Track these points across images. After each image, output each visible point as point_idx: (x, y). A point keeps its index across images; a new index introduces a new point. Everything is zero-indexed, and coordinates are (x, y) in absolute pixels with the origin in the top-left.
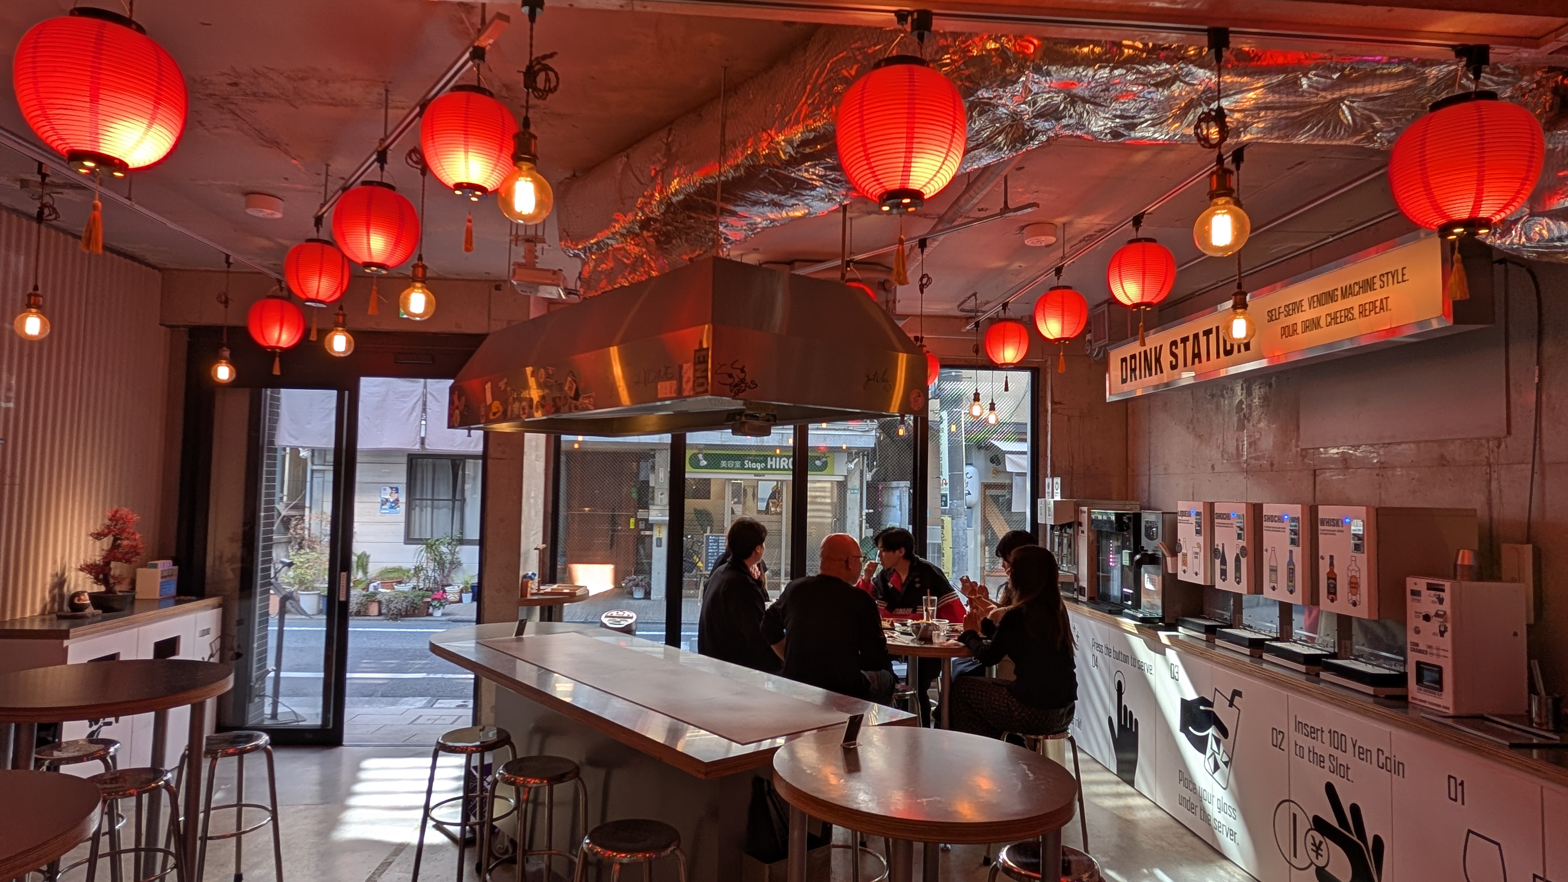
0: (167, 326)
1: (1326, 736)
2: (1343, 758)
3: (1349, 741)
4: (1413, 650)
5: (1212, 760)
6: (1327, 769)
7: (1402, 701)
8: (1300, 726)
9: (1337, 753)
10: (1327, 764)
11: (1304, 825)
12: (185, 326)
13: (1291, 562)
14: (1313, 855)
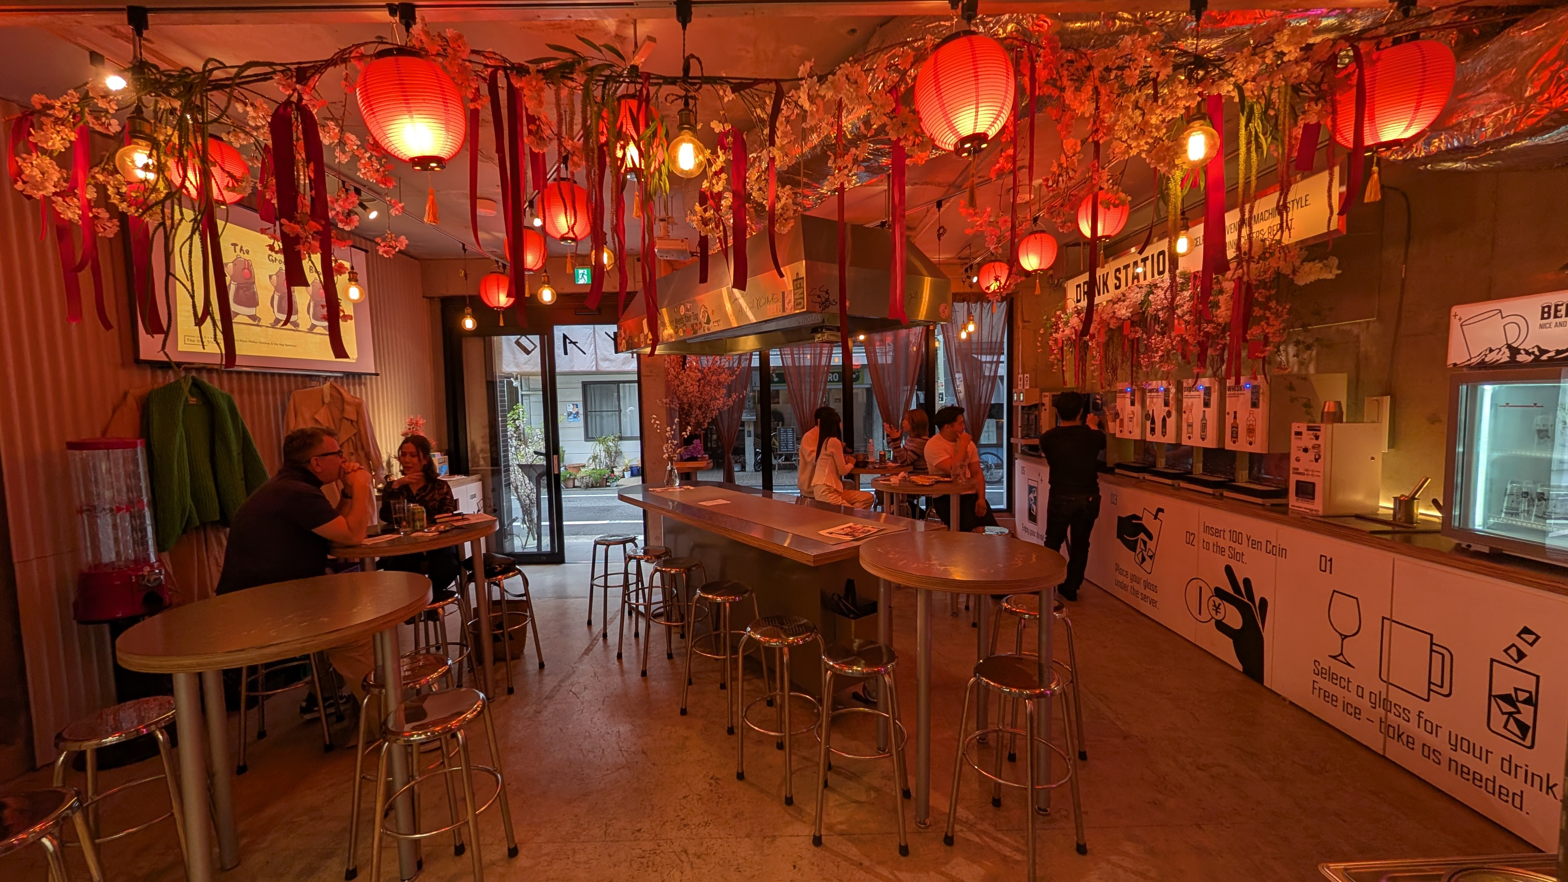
0: (427, 298)
1: (1227, 535)
2: (1238, 548)
3: (1244, 537)
4: (1294, 473)
5: (1140, 556)
6: (1227, 556)
7: (1283, 509)
8: (1207, 529)
9: (1234, 545)
10: (1227, 552)
11: (1207, 593)
12: (438, 298)
13: (1204, 418)
14: (1213, 613)
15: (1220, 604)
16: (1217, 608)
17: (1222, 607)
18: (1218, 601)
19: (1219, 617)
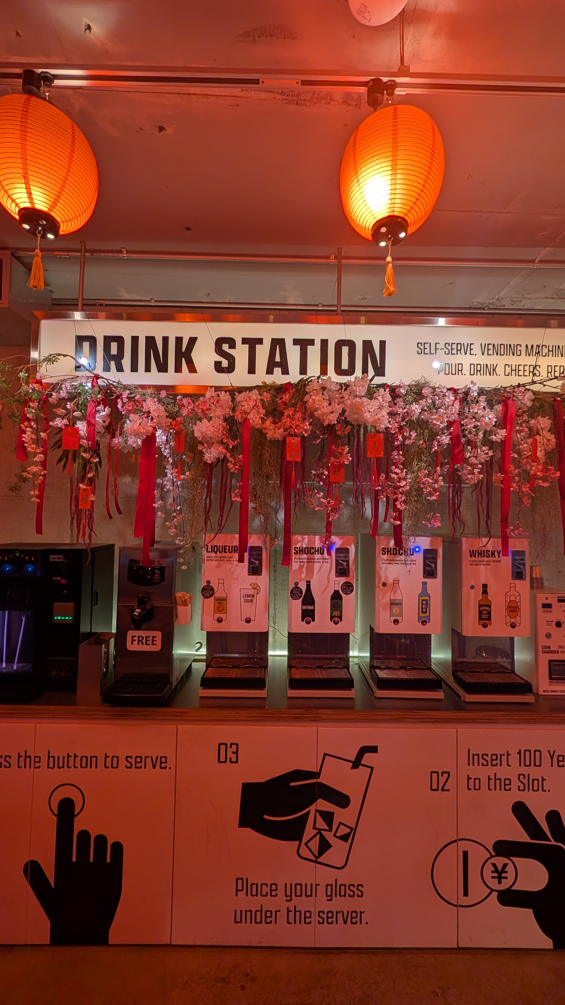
1: (513, 757)
2: (534, 772)
3: (545, 754)
6: (515, 789)
8: (476, 758)
9: (528, 770)
10: (515, 784)
11: (479, 857)
13: (424, 592)
14: (494, 882)
15: (505, 865)
16: (500, 874)
17: (510, 868)
18: (500, 861)
19: (505, 885)
